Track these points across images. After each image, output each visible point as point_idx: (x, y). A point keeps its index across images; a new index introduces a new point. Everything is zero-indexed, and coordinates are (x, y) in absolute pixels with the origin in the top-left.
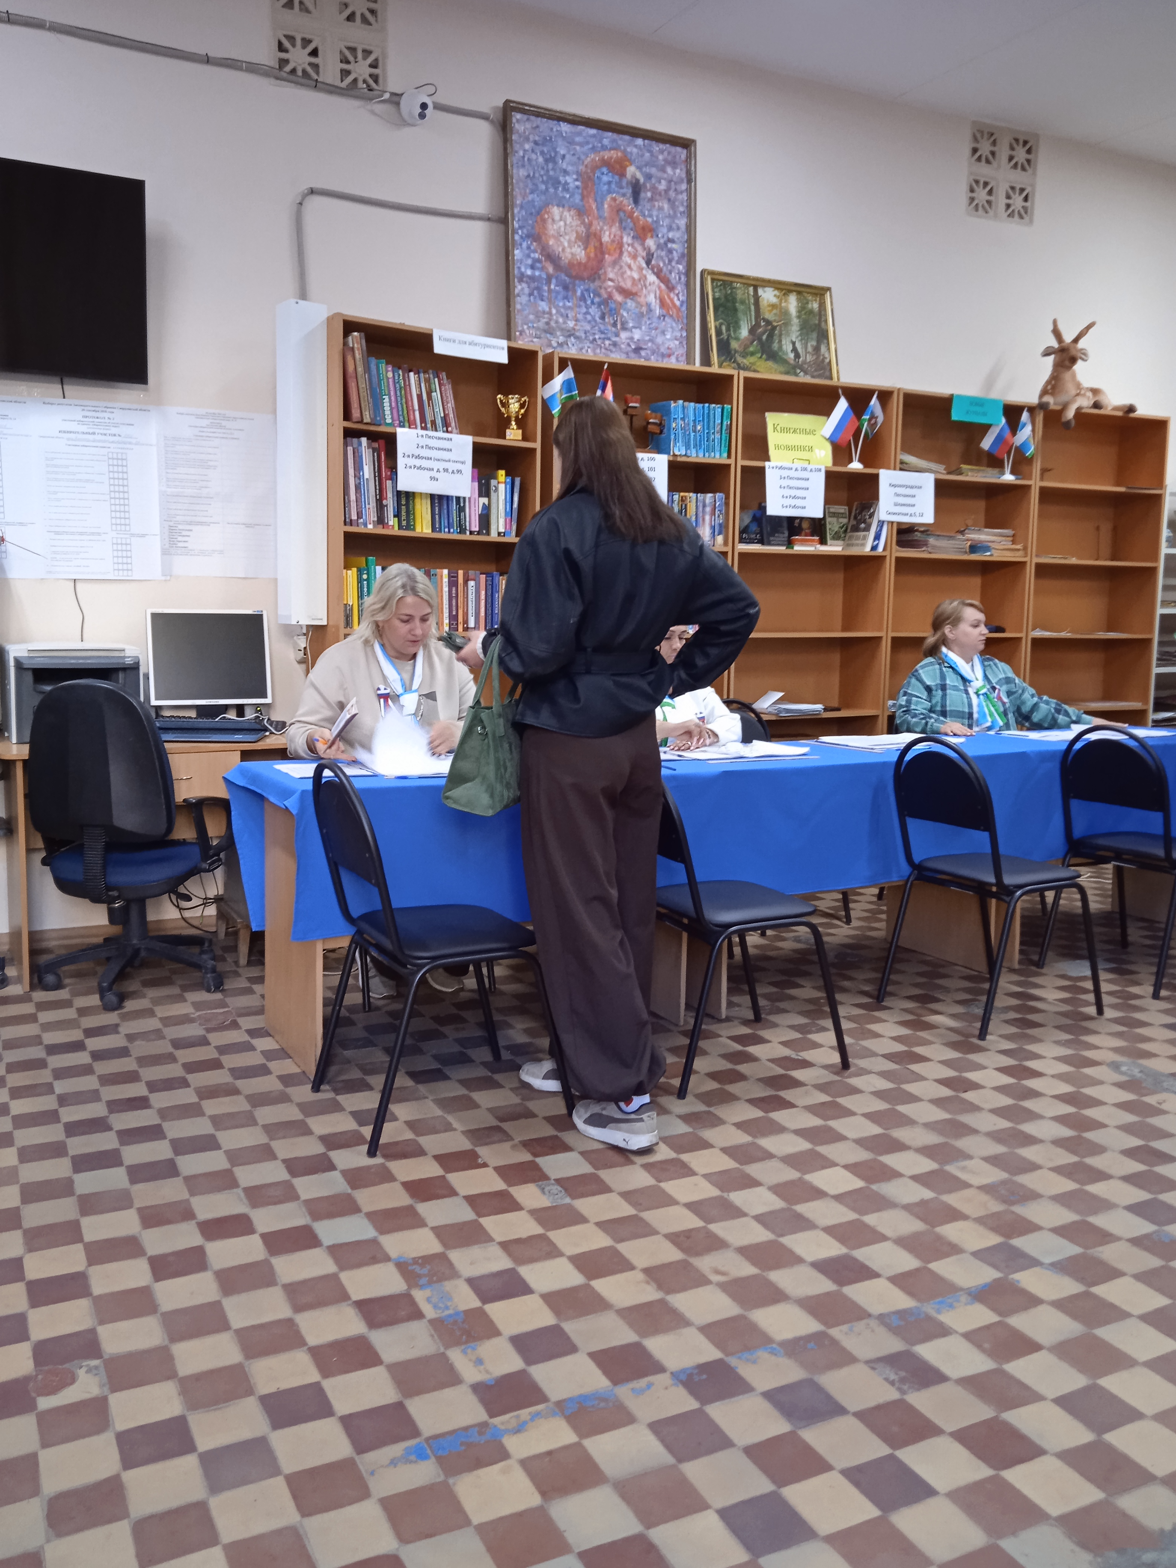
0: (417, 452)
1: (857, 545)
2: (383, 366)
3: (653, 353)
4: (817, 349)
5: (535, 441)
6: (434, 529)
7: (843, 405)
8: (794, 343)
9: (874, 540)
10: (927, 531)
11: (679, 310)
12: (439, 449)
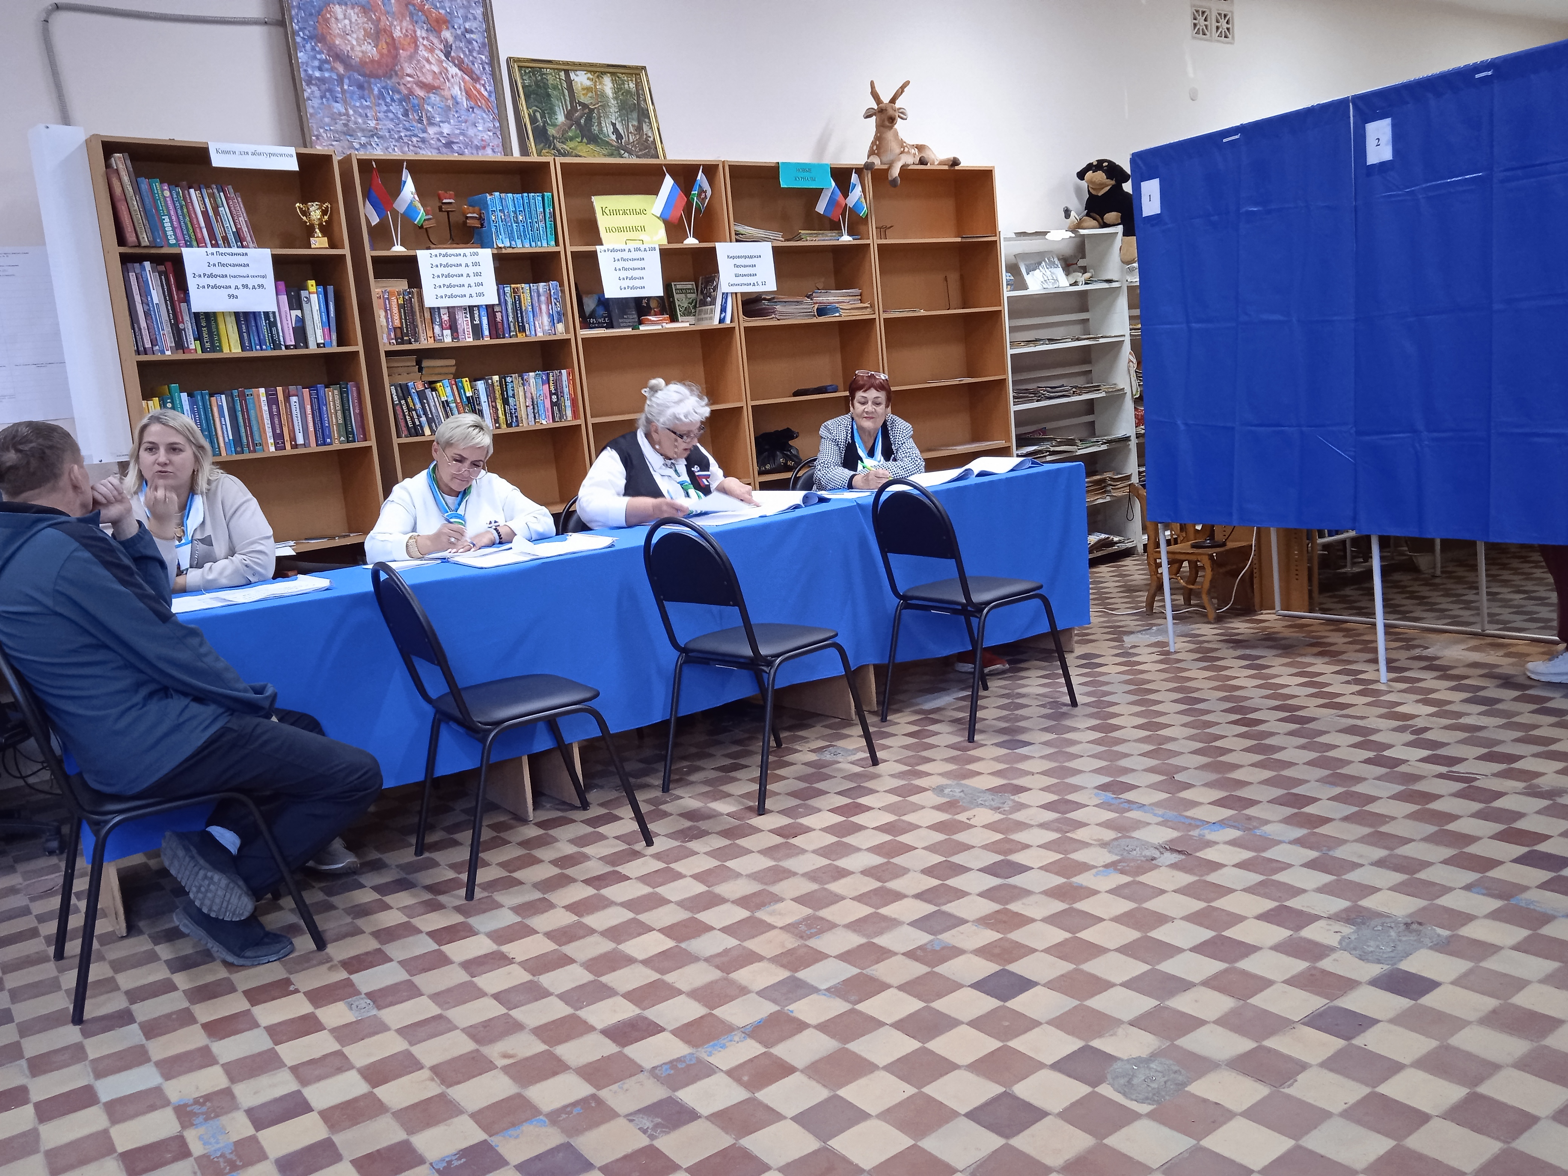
0: (208, 271)
1: (706, 319)
2: (156, 185)
3: (466, 146)
4: (639, 129)
5: (343, 248)
6: (243, 348)
7: (668, 182)
8: (614, 125)
9: (721, 313)
10: (774, 298)
11: (487, 100)
12: (234, 265)
